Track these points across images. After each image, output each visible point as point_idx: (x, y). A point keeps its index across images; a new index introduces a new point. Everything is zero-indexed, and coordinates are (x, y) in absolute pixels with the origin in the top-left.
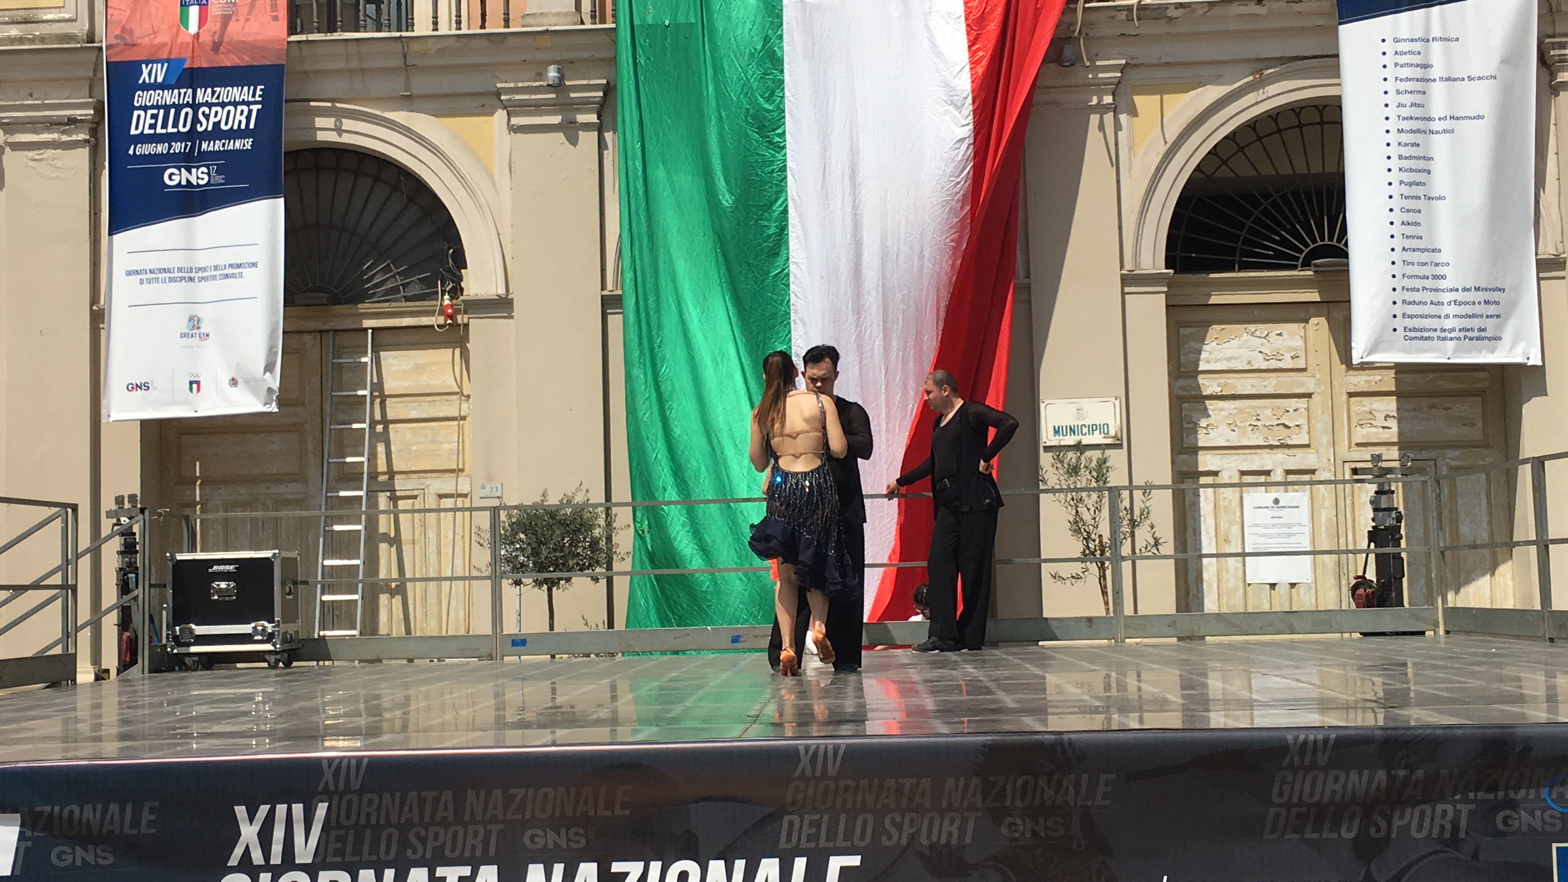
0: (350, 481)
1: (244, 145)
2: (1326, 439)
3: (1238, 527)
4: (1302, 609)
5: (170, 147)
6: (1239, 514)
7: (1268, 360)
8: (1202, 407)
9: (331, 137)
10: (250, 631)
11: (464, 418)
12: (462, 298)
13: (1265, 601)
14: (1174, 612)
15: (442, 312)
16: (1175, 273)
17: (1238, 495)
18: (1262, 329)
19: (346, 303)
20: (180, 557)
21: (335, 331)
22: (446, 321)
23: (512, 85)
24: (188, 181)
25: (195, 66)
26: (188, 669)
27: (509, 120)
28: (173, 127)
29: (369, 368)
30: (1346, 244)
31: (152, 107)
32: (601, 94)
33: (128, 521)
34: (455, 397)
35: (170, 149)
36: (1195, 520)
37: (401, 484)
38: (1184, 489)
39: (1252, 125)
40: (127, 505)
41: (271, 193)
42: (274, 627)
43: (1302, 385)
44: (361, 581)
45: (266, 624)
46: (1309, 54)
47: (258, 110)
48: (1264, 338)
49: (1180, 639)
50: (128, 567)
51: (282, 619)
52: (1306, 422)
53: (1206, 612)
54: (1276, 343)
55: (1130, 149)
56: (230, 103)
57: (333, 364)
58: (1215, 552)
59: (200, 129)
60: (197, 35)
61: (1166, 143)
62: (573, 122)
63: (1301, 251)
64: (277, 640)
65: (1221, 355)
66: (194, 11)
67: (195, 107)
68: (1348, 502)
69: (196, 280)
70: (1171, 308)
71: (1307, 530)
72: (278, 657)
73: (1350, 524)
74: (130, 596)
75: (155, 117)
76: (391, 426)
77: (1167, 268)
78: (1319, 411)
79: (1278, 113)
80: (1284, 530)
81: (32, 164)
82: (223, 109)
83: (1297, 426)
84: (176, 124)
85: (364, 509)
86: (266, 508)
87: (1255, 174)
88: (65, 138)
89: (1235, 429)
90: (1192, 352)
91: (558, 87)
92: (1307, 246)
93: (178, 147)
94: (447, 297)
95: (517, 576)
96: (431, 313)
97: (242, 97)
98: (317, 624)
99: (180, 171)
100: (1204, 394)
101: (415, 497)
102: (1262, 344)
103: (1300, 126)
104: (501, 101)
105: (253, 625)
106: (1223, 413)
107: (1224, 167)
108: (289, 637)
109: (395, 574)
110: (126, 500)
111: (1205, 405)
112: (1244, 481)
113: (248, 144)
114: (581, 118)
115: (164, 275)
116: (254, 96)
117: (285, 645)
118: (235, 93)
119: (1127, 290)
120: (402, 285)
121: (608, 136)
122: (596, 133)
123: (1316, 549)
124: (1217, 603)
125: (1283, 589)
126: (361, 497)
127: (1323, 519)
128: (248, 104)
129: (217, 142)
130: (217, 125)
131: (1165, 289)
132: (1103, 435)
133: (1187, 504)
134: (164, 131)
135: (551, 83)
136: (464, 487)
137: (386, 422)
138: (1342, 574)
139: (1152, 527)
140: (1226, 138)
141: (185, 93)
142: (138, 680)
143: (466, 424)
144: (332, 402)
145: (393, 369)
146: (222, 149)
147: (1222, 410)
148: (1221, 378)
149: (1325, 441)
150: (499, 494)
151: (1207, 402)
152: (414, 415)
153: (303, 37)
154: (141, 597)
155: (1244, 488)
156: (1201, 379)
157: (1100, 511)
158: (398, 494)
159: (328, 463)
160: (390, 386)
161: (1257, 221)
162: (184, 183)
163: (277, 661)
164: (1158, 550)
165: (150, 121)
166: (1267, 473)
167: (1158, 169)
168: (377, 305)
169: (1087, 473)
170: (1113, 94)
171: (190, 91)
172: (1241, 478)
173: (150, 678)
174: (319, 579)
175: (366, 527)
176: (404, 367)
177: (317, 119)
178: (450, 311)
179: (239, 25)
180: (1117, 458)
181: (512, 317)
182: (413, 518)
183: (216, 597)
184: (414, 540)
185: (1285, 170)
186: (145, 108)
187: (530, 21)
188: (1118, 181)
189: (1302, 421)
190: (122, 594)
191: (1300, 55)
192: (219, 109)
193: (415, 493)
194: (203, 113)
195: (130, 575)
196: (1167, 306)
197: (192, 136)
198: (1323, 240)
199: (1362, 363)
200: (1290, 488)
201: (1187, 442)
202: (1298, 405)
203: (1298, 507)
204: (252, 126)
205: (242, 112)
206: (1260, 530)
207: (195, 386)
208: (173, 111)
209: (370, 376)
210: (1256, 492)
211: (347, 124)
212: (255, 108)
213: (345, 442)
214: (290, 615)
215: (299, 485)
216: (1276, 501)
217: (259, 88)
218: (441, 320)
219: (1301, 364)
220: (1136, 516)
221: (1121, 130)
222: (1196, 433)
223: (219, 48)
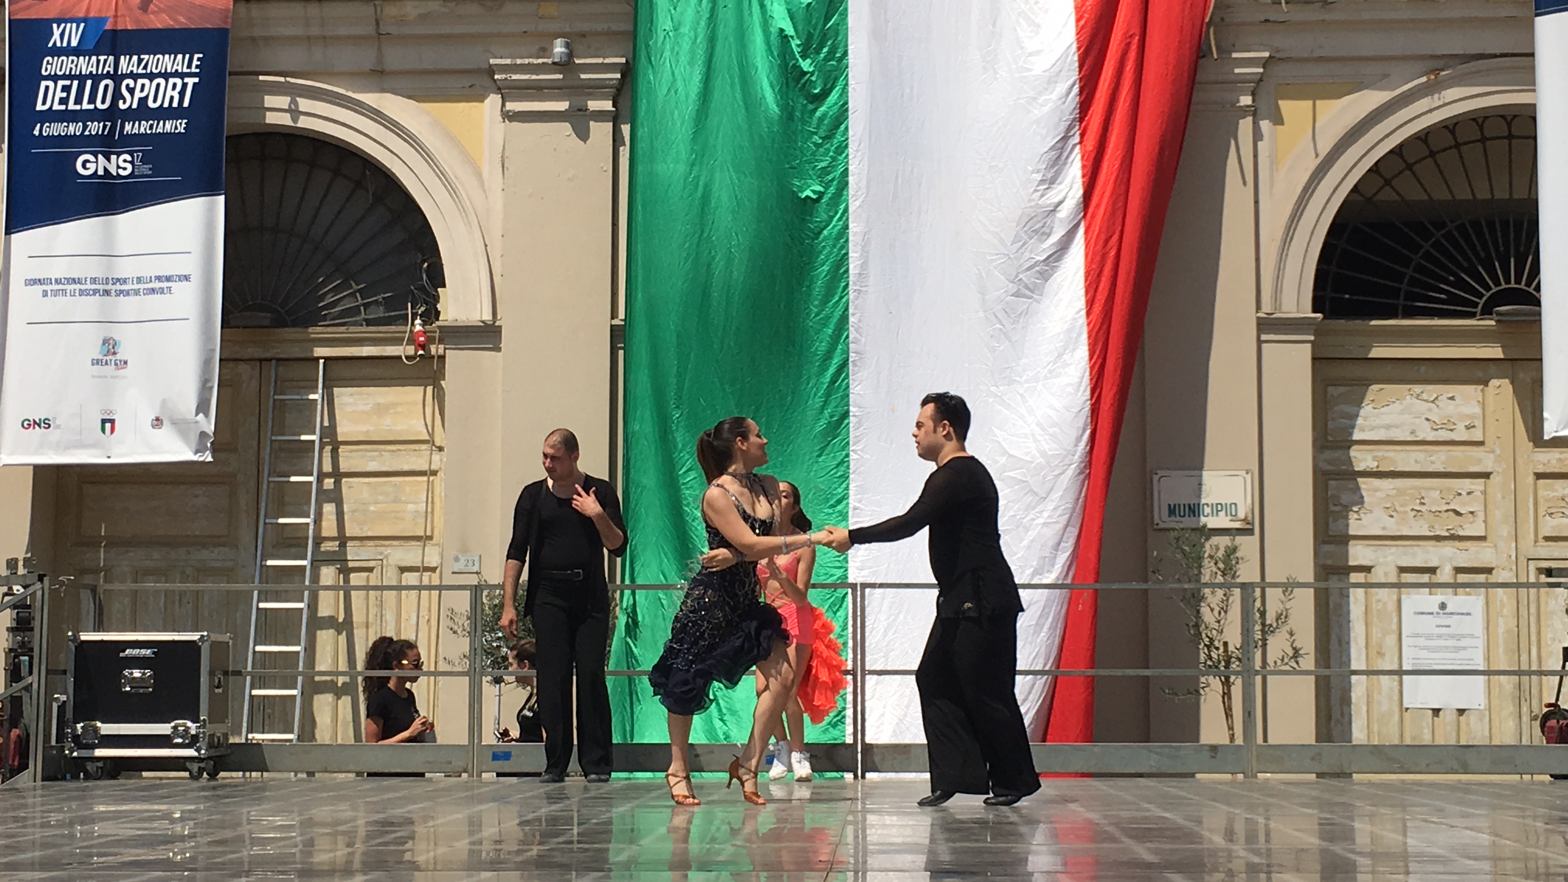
0: (290, 546)
1: (176, 128)
2: (1506, 530)
3: (1394, 637)
4: (1471, 744)
5: (85, 127)
6: (1395, 620)
7: (1436, 430)
8: (1351, 486)
9: (285, 120)
10: (169, 733)
11: (434, 473)
12: (438, 323)
13: (1426, 731)
14: (1314, 743)
15: (412, 341)
16: (1324, 318)
17: (1395, 597)
18: (1431, 390)
19: (294, 326)
20: (85, 637)
21: (279, 360)
22: (416, 351)
23: (508, 61)
24: (105, 169)
25: (119, 28)
26: (88, 777)
27: (503, 105)
28: (89, 102)
29: (319, 407)
30: (1538, 288)
31: (64, 77)
32: (618, 76)
33: (22, 590)
34: (424, 447)
35: (84, 130)
36: (1340, 626)
37: (354, 552)
38: (1327, 589)
39: (1423, 137)
40: (21, 571)
41: (208, 189)
42: (199, 727)
43: (1480, 461)
44: (301, 674)
45: (189, 724)
46: (1498, 51)
47: (195, 84)
48: (1433, 402)
49: (1320, 775)
50: (20, 647)
51: (209, 717)
52: (1483, 509)
53: (1354, 743)
54: (1448, 408)
55: (1272, 163)
56: (160, 75)
57: (274, 400)
58: (1364, 668)
59: (122, 106)
61: (1317, 156)
62: (584, 109)
63: (1481, 296)
64: (203, 744)
65: (1378, 422)
67: (117, 78)
68: (1533, 610)
69: (113, 292)
70: (1317, 362)
71: (1480, 643)
72: (202, 765)
73: (1534, 638)
74: (21, 684)
75: (67, 89)
76: (344, 480)
77: (1315, 311)
78: (1499, 496)
79: (1456, 124)
80: (1451, 643)
82: (151, 81)
83: (1472, 513)
84: (92, 100)
85: (307, 583)
86: (185, 579)
87: (1426, 197)
89: (1394, 514)
90: (1343, 418)
91: (566, 65)
92: (1488, 289)
93: (95, 128)
94: (418, 321)
95: (497, 673)
96: (398, 341)
97: (175, 67)
98: (245, 725)
99: (96, 158)
100: (1356, 469)
101: (370, 570)
102: (1430, 410)
103: (1483, 140)
104: (495, 81)
105: (173, 724)
106: (1379, 494)
107: (1387, 188)
108: (216, 740)
109: (343, 666)
110: (21, 563)
111: (1357, 483)
112: (1403, 581)
113: (181, 126)
114: (594, 105)
115: (73, 287)
116: (189, 66)
117: (213, 750)
118: (167, 62)
119: (1264, 337)
120: (364, 305)
121: (626, 129)
122: (611, 124)
123: (1492, 669)
124: (1366, 732)
125: (1447, 717)
126: (305, 567)
127: (1501, 630)
128: (182, 76)
129: (143, 122)
130: (143, 101)
131: (1312, 338)
132: (1229, 518)
133: (1331, 606)
134: (78, 107)
135: (556, 60)
136: (432, 559)
137: (337, 475)
138: (1523, 699)
139: (1291, 634)
140: (1391, 152)
141: (105, 61)
142: (28, 789)
143: (437, 480)
144: (271, 447)
145: (349, 409)
146: (149, 132)
147: (1377, 490)
148: (1379, 451)
149: (1505, 535)
150: (476, 569)
151: (1359, 480)
152: (373, 467)
154: (35, 686)
155: (1403, 590)
156: (1355, 452)
157: (1226, 612)
158: (351, 564)
159: (265, 524)
160: (344, 430)
161: (1428, 256)
162: (101, 172)
163: (201, 771)
164: (1297, 663)
165: (60, 94)
166: (1432, 570)
167: (1306, 189)
168: (330, 329)
169: (1212, 564)
170: (1253, 94)
171: (111, 58)
172: (1399, 576)
173: (43, 788)
174: (249, 669)
175: (309, 606)
176: (361, 407)
177: (266, 97)
178: (422, 339)
180: (1248, 546)
181: (499, 350)
182: (368, 595)
183: (128, 689)
184: (367, 622)
185: (1463, 194)
186: (55, 78)
188: (1256, 202)
189: (1478, 507)
190: (11, 682)
191: (1487, 52)
192: (146, 81)
193: (371, 564)
194: (127, 86)
195: (22, 658)
196: (1314, 359)
197: (112, 114)
198: (1508, 282)
199: (1554, 438)
200: (1460, 590)
201: (1335, 528)
202: (1473, 487)
203: (1468, 614)
204: (186, 104)
205: (174, 86)
206: (1422, 642)
207: (108, 426)
208: (89, 83)
209: (320, 419)
210: (1418, 593)
211: (304, 104)
212: (191, 81)
213: (287, 499)
214: (219, 712)
215: (227, 549)
216: (1443, 606)
217: (196, 56)
218: (411, 350)
219: (1477, 436)
220: (1270, 618)
221: (1262, 140)
222: (1347, 518)
223: (148, 5)
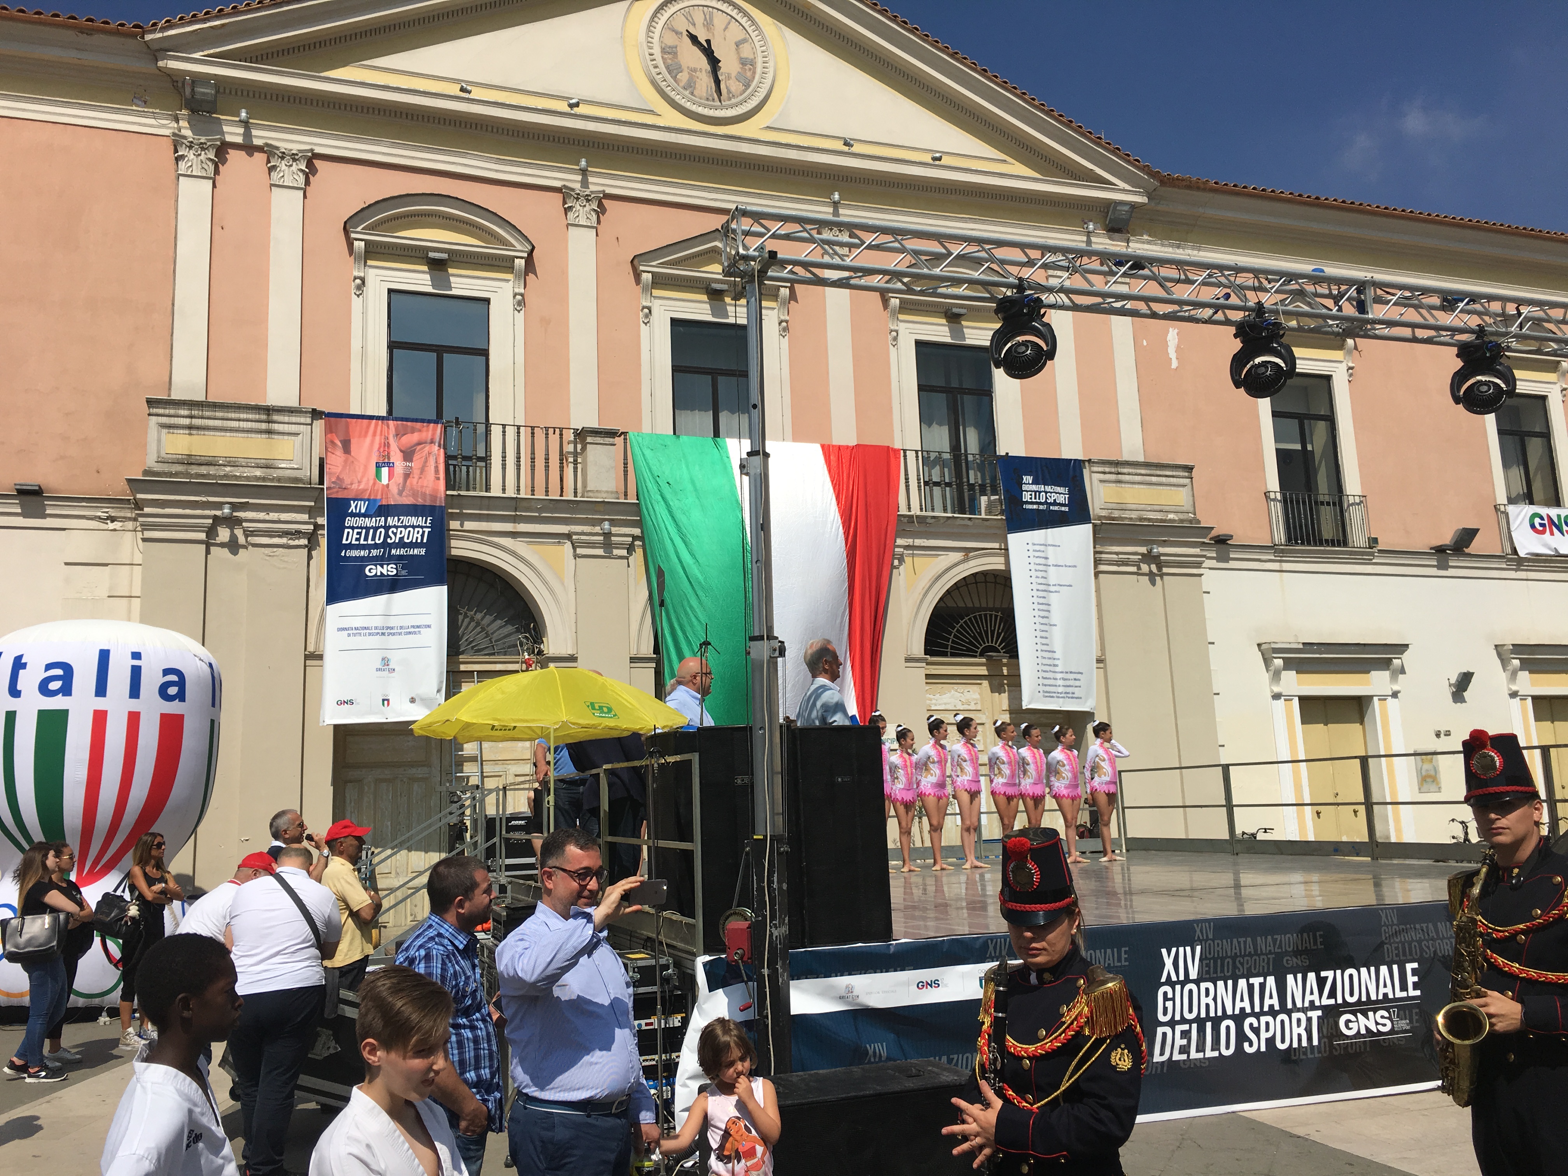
1: (420, 552)
7: (964, 705)
12: (546, 655)
15: (524, 662)
16: (928, 657)
18: (961, 688)
19: (460, 655)
21: (453, 672)
23: (580, 531)
24: (381, 573)
25: (387, 504)
27: (574, 550)
31: (357, 528)
35: (369, 553)
41: (438, 582)
46: (989, 547)
47: (429, 532)
48: (962, 693)
54: (968, 696)
56: (410, 526)
59: (390, 541)
60: (388, 485)
61: (925, 587)
62: (612, 555)
63: (979, 648)
66: (385, 471)
69: (387, 634)
75: (359, 534)
77: (926, 654)
81: (268, 558)
82: (406, 529)
84: (373, 539)
86: (403, 784)
87: (955, 605)
88: (292, 543)
91: (607, 534)
92: (981, 645)
93: (374, 552)
94: (526, 654)
96: (515, 663)
97: (419, 523)
99: (376, 567)
102: (961, 696)
103: (976, 583)
104: (572, 539)
114: (618, 553)
115: (365, 631)
116: (425, 523)
118: (415, 520)
119: (907, 665)
120: (496, 645)
128: (422, 527)
129: (402, 549)
130: (401, 539)
131: (925, 666)
134: (365, 543)
135: (603, 531)
141: (381, 520)
146: (403, 554)
153: (455, 493)
158: (487, 774)
161: (958, 631)
162: (378, 574)
165: (355, 536)
168: (480, 657)
170: (899, 560)
171: (384, 518)
178: (531, 662)
179: (415, 481)
185: (969, 605)
186: (353, 528)
187: (590, 494)
191: (984, 547)
192: (403, 529)
193: (500, 774)
194: (392, 532)
197: (384, 545)
198: (988, 642)
204: (424, 541)
205: (418, 532)
207: (386, 702)
208: (371, 531)
212: (427, 530)
215: (425, 768)
217: (430, 518)
218: (524, 667)
219: (979, 707)
223: (402, 493)
